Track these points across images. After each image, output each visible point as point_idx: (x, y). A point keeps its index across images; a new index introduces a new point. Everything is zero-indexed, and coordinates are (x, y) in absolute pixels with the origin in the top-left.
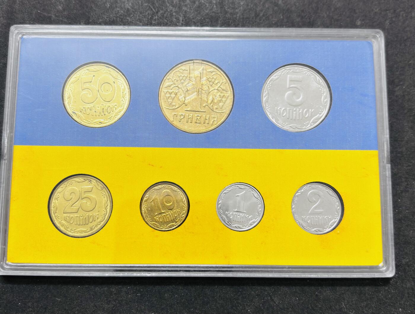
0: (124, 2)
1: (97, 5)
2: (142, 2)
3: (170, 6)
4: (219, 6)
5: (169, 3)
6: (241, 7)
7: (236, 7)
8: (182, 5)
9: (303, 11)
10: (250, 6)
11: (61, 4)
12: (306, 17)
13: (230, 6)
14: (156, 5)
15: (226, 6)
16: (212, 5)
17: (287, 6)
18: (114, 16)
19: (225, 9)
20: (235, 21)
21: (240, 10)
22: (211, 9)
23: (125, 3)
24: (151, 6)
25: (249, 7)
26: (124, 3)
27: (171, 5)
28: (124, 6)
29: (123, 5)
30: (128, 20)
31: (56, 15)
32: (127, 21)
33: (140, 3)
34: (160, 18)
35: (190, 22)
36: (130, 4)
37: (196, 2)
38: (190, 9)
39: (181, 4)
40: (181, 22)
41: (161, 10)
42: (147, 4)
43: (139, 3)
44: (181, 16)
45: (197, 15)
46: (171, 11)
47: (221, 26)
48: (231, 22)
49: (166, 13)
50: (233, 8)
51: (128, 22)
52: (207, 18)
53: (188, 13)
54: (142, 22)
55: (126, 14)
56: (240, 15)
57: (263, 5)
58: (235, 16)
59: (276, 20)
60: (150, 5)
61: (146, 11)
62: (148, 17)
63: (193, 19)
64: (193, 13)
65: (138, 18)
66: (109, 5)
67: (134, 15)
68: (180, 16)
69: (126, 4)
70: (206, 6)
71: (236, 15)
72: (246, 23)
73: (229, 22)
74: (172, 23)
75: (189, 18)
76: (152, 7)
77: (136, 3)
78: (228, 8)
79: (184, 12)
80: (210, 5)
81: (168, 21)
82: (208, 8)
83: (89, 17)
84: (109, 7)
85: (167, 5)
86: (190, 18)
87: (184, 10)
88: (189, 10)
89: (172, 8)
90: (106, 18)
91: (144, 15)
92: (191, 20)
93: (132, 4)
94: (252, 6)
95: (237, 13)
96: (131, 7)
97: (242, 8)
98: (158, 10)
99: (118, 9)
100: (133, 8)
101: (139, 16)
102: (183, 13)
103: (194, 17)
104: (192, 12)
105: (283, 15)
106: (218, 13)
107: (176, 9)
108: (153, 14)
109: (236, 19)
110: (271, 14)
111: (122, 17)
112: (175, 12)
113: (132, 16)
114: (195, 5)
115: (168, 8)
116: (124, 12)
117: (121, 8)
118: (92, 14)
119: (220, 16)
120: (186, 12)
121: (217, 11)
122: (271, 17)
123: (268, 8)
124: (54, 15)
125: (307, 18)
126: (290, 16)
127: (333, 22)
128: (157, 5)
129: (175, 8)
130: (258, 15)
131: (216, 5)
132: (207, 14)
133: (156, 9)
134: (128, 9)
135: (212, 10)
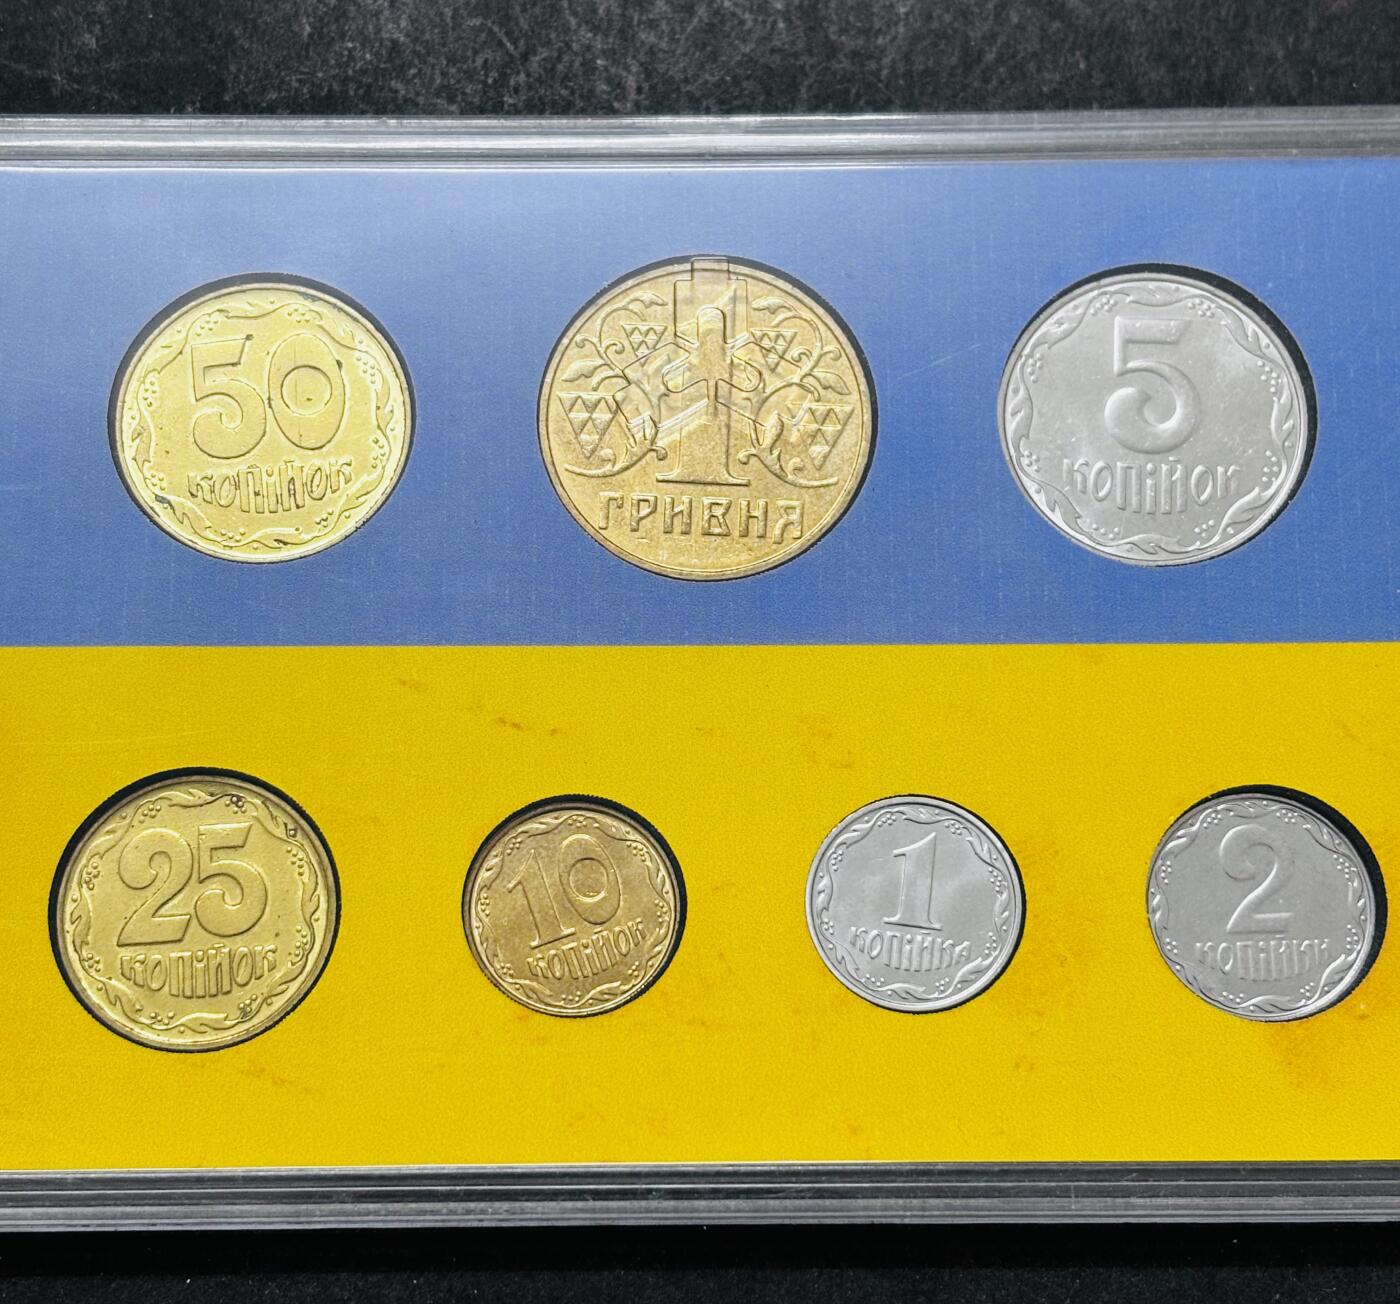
0: (377, 14)
1: (255, 27)
2: (456, 11)
3: (584, 27)
4: (798, 23)
5: (575, 14)
6: (896, 24)
7: (877, 25)
8: (635, 22)
9: (1176, 35)
10: (939, 17)
11: (94, 23)
12: (1193, 60)
13: (848, 22)
14: (517, 24)
15: (834, 24)
16: (771, 19)
17: (1104, 15)
18: (334, 77)
19: (826, 37)
20: (870, 85)
21: (894, 38)
22: (768, 38)
23: (382, 18)
24: (496, 29)
25: (935, 25)
26: (378, 19)
27: (587, 23)
28: (378, 30)
29: (370, 27)
30: (396, 92)
31: (70, 74)
32: (390, 94)
33: (449, 20)
34: (539, 80)
35: (674, 96)
36: (403, 24)
37: (696, 8)
38: (673, 40)
39: (632, 19)
40: (633, 96)
41: (543, 47)
42: (477, 22)
43: (441, 15)
44: (629, 72)
45: (702, 66)
46: (588, 48)
47: (813, 109)
48: (854, 91)
49: (566, 58)
50: (861, 31)
51: (394, 100)
52: (748, 78)
53: (660, 55)
54: (459, 98)
55: (388, 65)
56: (893, 61)
57: (998, 15)
58: (872, 65)
59: (1058, 77)
60: (493, 23)
61: (476, 52)
62: (486, 76)
63: (686, 80)
64: (685, 55)
65: (438, 81)
66: (308, 29)
67: (420, 70)
68: (627, 68)
69: (387, 20)
70: (742, 23)
71: (879, 60)
72: (922, 93)
73: (847, 91)
74: (593, 100)
75: (668, 81)
76: (501, 35)
77: (432, 13)
78: (841, 32)
79: (643, 51)
80: (760, 19)
81: (573, 93)
82: (750, 31)
83: (222, 83)
84: (311, 36)
85: (568, 22)
86: (672, 77)
87: (643, 42)
88: (664, 45)
89: (590, 35)
90: (295, 84)
91: (465, 67)
92: (678, 89)
93: (413, 21)
94: (948, 18)
95: (883, 51)
96: (407, 35)
97: (901, 29)
98: (527, 44)
99: (350, 45)
100: (415, 40)
101: (444, 74)
102: (642, 57)
103: (690, 73)
104: (679, 52)
105: (1086, 58)
106: (796, 55)
107: (611, 40)
108: (506, 65)
109: (880, 81)
110: (1034, 55)
111: (368, 80)
112: (603, 52)
113: (414, 76)
114: (695, 20)
115: (574, 38)
116: (377, 54)
117: (365, 42)
118: (233, 68)
119: (807, 68)
120: (652, 51)
121: (793, 43)
122: (1032, 66)
123: (1020, 27)
124: (61, 72)
125: (1196, 66)
126: (1119, 58)
127: (1315, 80)
128: (524, 24)
129: (607, 36)
130: (979, 59)
131: (788, 20)
132: (749, 60)
133: (522, 43)
134: (395, 43)
135: (771, 41)
